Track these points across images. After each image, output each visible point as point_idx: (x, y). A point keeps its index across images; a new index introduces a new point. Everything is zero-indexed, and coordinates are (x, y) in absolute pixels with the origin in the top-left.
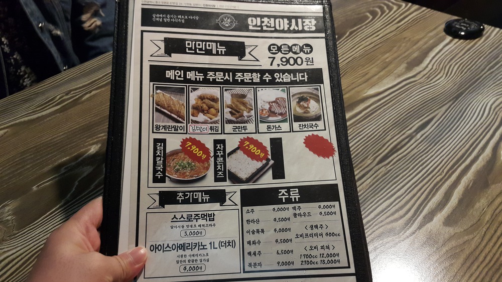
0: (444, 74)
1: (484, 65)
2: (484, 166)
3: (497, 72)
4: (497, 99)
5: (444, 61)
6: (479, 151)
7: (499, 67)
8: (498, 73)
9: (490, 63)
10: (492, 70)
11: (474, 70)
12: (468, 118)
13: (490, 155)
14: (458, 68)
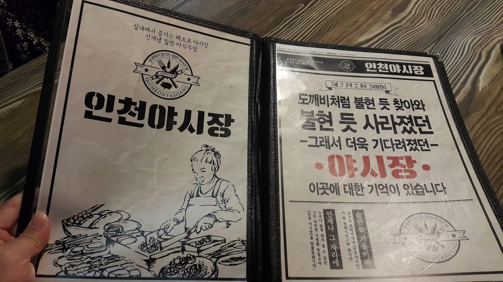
0: (426, 17)
1: (462, 7)
2: (465, 98)
3: (474, 13)
4: (475, 38)
5: (426, 6)
6: (461, 85)
7: (477, 7)
8: (476, 14)
9: (469, 5)
10: (470, 11)
11: (454, 12)
12: (450, 57)
13: (470, 88)
14: (439, 12)
